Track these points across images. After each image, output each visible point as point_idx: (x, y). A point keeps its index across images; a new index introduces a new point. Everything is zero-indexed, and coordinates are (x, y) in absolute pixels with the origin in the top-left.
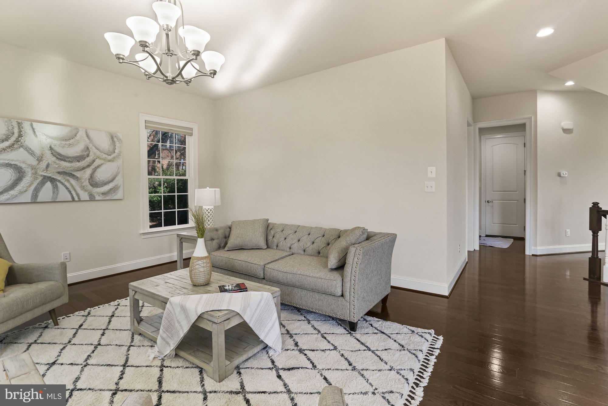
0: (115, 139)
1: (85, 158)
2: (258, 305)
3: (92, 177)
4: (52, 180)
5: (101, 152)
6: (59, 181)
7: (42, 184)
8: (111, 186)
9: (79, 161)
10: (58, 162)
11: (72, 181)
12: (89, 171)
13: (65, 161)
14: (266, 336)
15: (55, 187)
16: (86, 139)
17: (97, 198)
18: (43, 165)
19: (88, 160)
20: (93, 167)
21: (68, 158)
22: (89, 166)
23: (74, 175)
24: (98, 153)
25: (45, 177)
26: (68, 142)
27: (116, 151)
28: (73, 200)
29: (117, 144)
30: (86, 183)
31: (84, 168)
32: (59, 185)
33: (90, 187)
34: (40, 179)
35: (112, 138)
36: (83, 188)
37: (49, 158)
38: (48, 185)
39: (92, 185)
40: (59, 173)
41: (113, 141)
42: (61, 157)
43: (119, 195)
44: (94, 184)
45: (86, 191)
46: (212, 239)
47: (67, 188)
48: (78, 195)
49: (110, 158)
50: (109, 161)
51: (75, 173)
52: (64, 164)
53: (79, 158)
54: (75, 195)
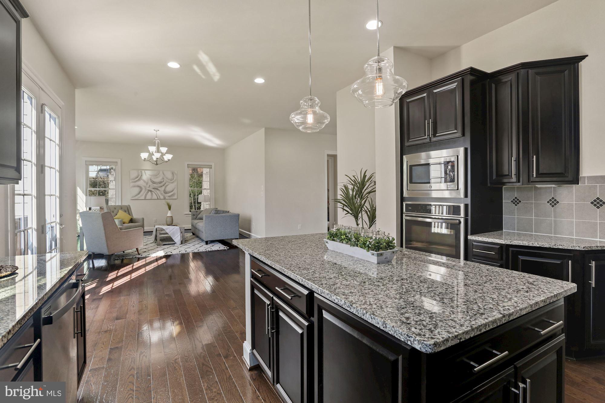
0: (174, 174)
1: (162, 182)
2: (173, 229)
3: (165, 190)
4: (151, 191)
5: (168, 179)
6: (153, 191)
7: (148, 192)
8: (172, 193)
9: (160, 184)
10: (153, 184)
11: (158, 191)
12: (163, 188)
13: (155, 184)
14: (175, 239)
15: (152, 194)
16: (163, 175)
17: (167, 198)
18: (148, 186)
19: (163, 183)
20: (165, 186)
21: (156, 182)
22: (164, 185)
23: (158, 189)
24: (167, 180)
25: (149, 190)
26: (156, 177)
27: (174, 179)
28: (158, 199)
29: (175, 176)
30: (163, 192)
31: (162, 186)
32: (153, 193)
33: (164, 194)
34: (147, 191)
35: (173, 174)
36: (161, 194)
37: (150, 183)
38: (150, 193)
39: (164, 193)
40: (153, 188)
41: (173, 175)
42: (154, 183)
43: (175, 197)
44: (165, 192)
45: (162, 195)
46: (194, 215)
47: (156, 194)
48: (159, 197)
49: (172, 182)
50: (172, 183)
51: (158, 188)
52: (155, 185)
53: (160, 183)
54: (158, 197)
